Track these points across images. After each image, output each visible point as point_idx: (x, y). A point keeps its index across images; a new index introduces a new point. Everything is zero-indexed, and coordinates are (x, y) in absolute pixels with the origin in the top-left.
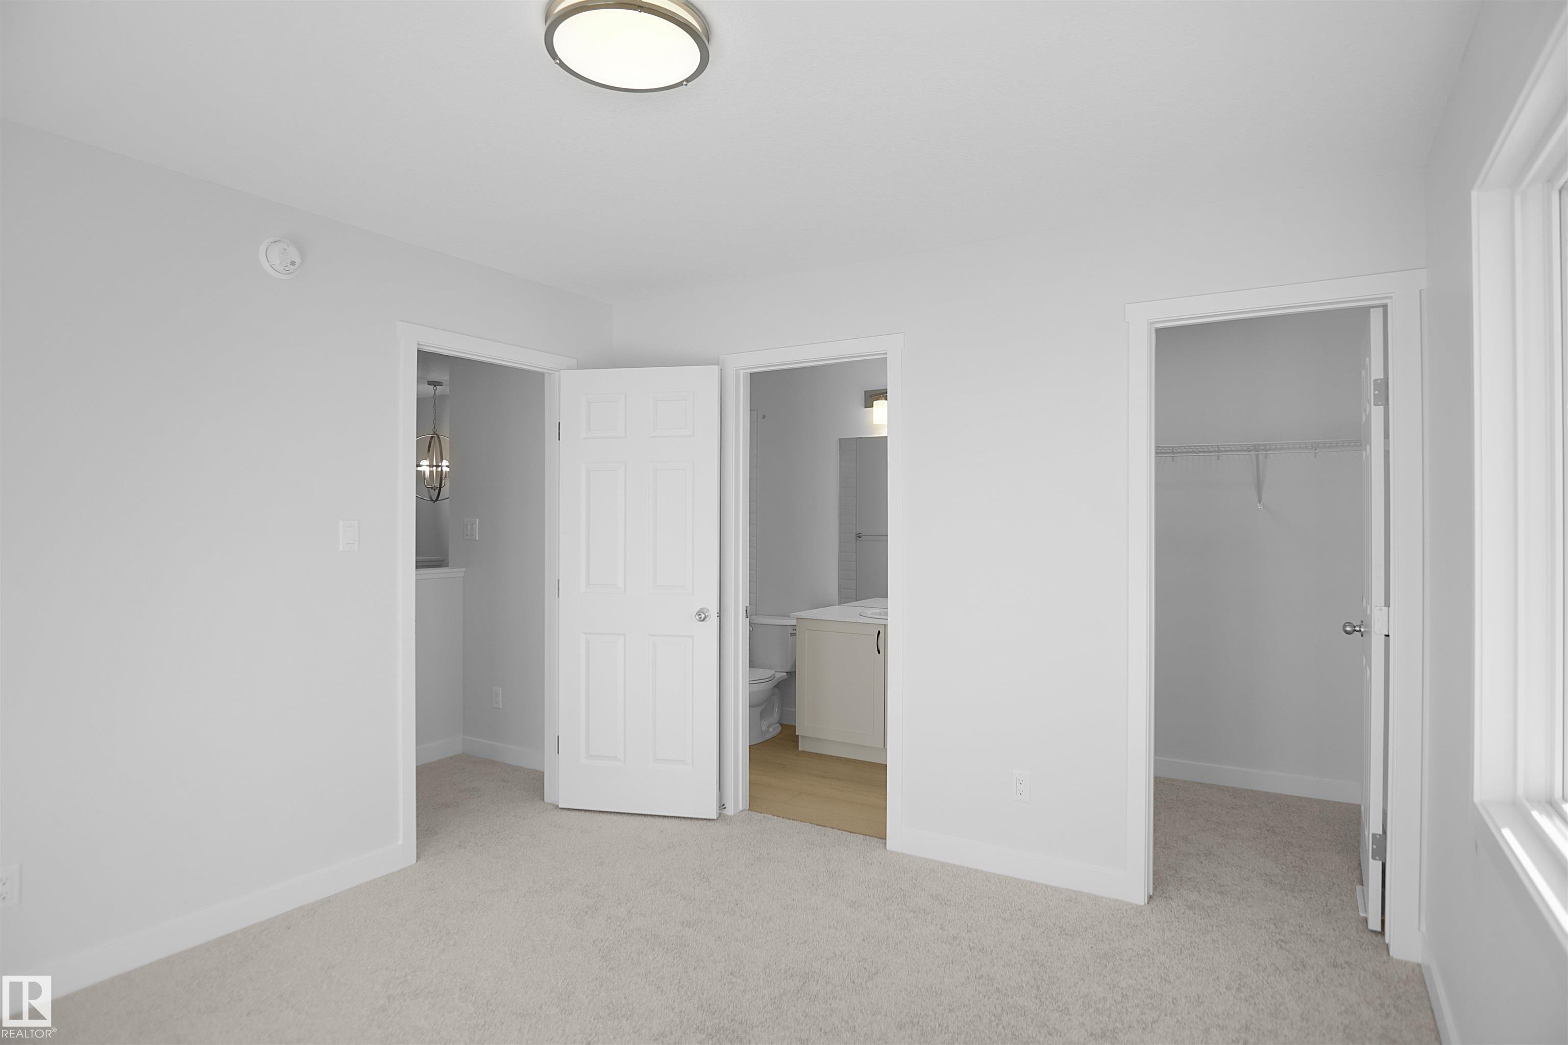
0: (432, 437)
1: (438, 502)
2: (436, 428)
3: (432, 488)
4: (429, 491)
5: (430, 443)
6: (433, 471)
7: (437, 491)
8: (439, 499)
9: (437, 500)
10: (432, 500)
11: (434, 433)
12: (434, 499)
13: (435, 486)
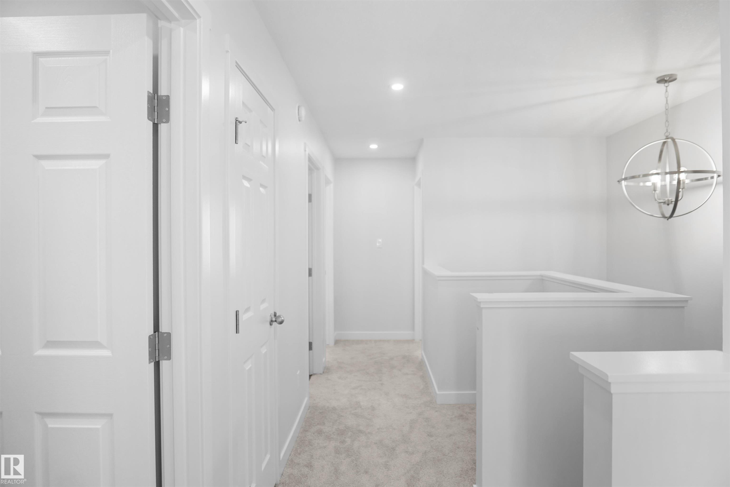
0: (664, 143)
1: (672, 218)
2: (669, 131)
3: (664, 203)
4: (660, 207)
5: (661, 152)
6: (665, 186)
7: (672, 206)
8: (674, 216)
9: (671, 216)
10: (664, 217)
11: (667, 138)
12: (668, 214)
13: (668, 200)
